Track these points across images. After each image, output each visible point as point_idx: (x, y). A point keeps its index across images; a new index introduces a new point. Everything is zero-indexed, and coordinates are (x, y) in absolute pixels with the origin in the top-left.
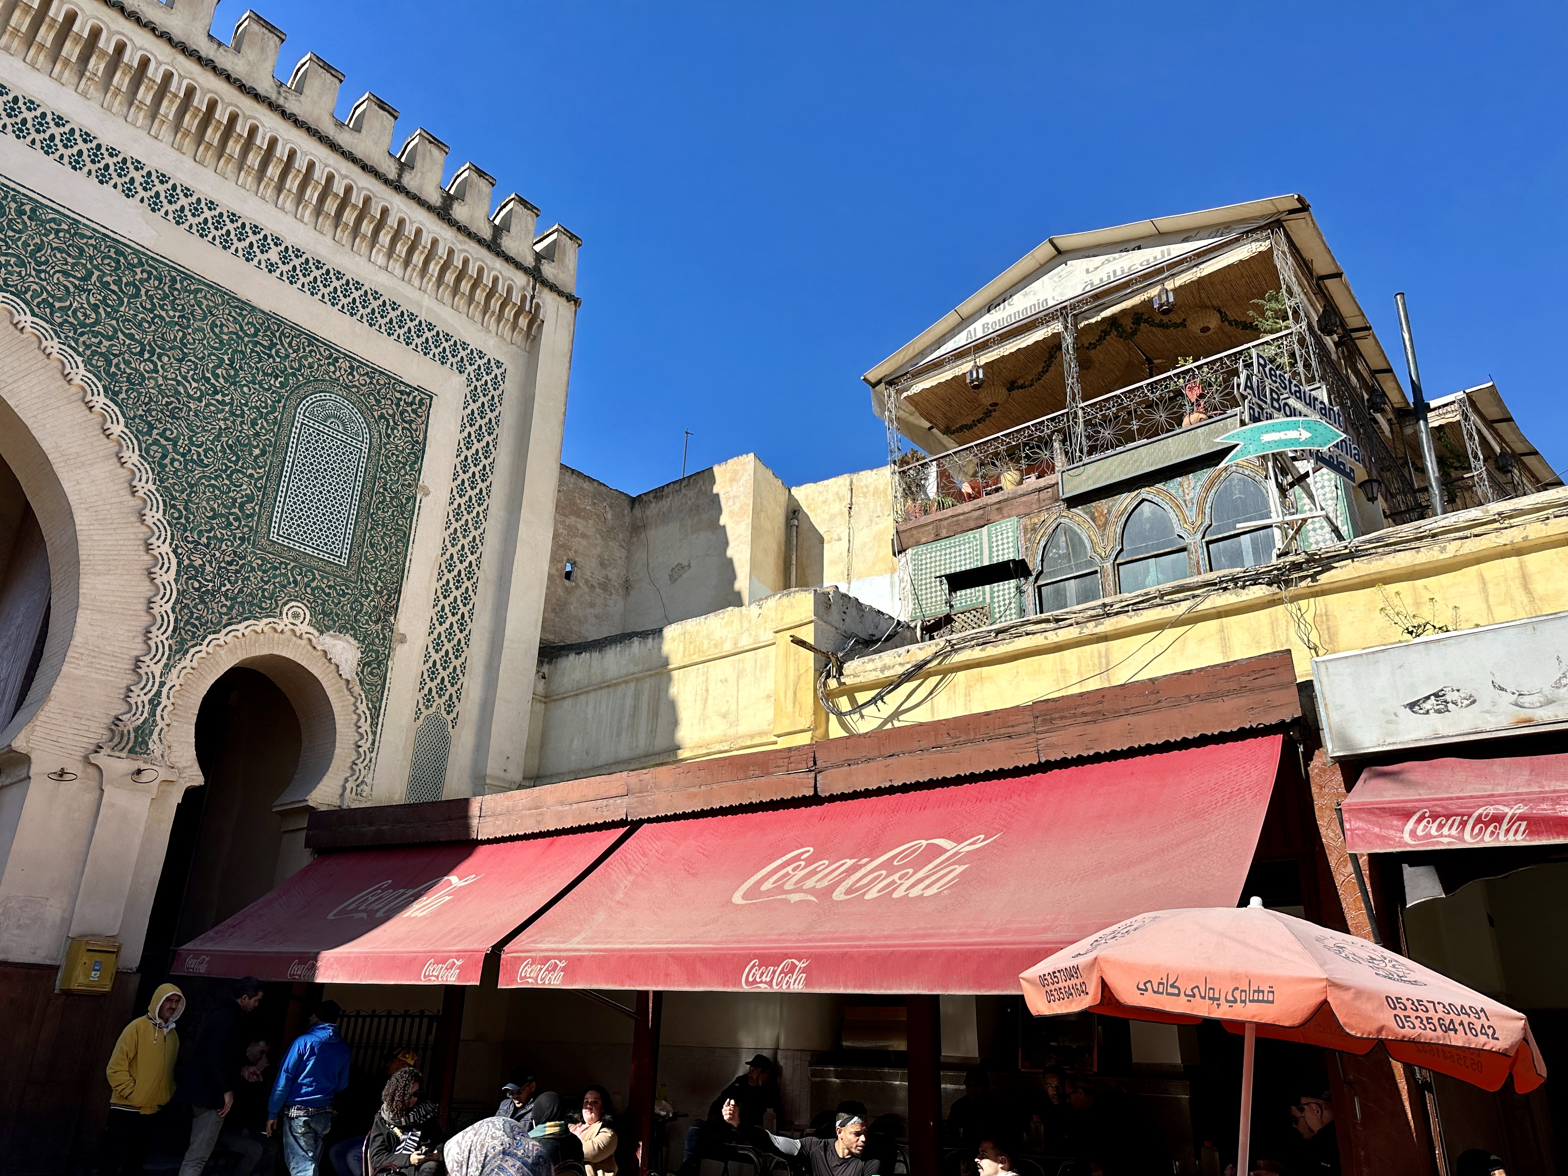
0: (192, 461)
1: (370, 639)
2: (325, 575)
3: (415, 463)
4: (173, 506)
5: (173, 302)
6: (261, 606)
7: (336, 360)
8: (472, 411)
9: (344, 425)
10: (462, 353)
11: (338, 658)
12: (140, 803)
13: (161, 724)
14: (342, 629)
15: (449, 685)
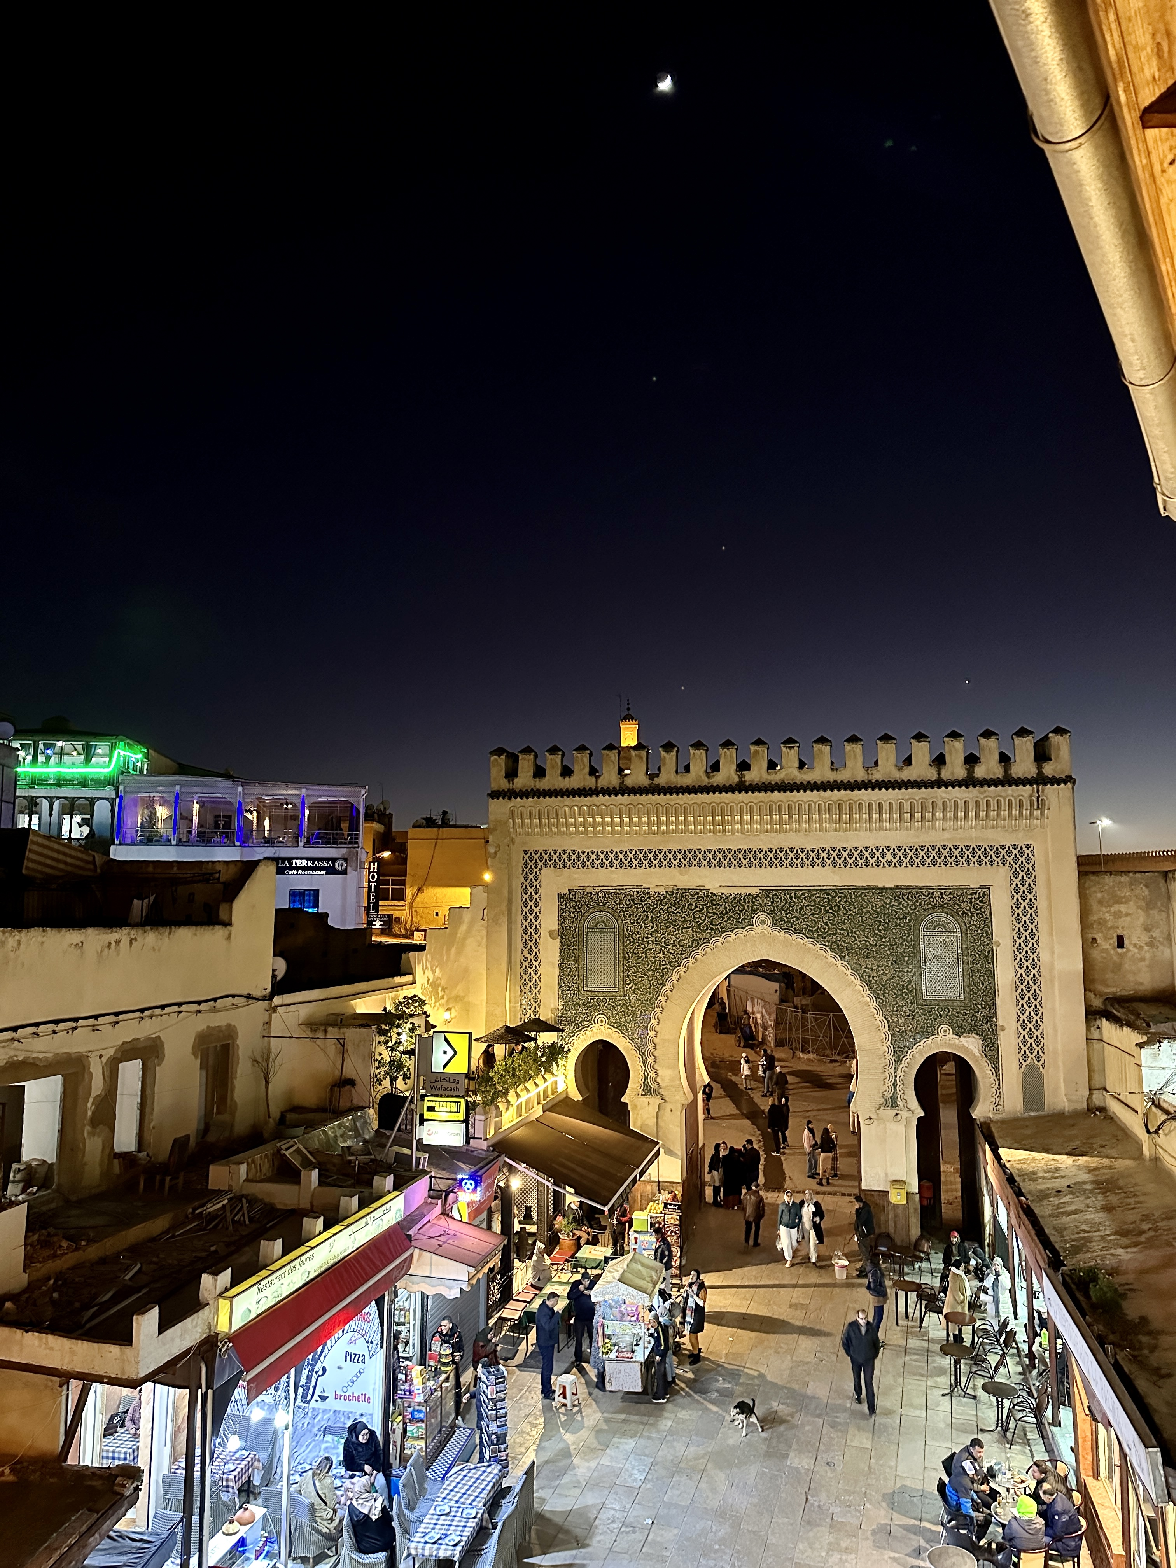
0: (881, 974)
1: (985, 1034)
2: (954, 1008)
3: (988, 930)
4: (879, 998)
5: (854, 905)
6: (928, 1032)
7: (933, 894)
8: (1017, 885)
9: (944, 927)
10: (1003, 852)
11: (971, 1047)
12: (900, 1128)
13: (900, 1093)
14: (969, 1032)
15: (1035, 1047)
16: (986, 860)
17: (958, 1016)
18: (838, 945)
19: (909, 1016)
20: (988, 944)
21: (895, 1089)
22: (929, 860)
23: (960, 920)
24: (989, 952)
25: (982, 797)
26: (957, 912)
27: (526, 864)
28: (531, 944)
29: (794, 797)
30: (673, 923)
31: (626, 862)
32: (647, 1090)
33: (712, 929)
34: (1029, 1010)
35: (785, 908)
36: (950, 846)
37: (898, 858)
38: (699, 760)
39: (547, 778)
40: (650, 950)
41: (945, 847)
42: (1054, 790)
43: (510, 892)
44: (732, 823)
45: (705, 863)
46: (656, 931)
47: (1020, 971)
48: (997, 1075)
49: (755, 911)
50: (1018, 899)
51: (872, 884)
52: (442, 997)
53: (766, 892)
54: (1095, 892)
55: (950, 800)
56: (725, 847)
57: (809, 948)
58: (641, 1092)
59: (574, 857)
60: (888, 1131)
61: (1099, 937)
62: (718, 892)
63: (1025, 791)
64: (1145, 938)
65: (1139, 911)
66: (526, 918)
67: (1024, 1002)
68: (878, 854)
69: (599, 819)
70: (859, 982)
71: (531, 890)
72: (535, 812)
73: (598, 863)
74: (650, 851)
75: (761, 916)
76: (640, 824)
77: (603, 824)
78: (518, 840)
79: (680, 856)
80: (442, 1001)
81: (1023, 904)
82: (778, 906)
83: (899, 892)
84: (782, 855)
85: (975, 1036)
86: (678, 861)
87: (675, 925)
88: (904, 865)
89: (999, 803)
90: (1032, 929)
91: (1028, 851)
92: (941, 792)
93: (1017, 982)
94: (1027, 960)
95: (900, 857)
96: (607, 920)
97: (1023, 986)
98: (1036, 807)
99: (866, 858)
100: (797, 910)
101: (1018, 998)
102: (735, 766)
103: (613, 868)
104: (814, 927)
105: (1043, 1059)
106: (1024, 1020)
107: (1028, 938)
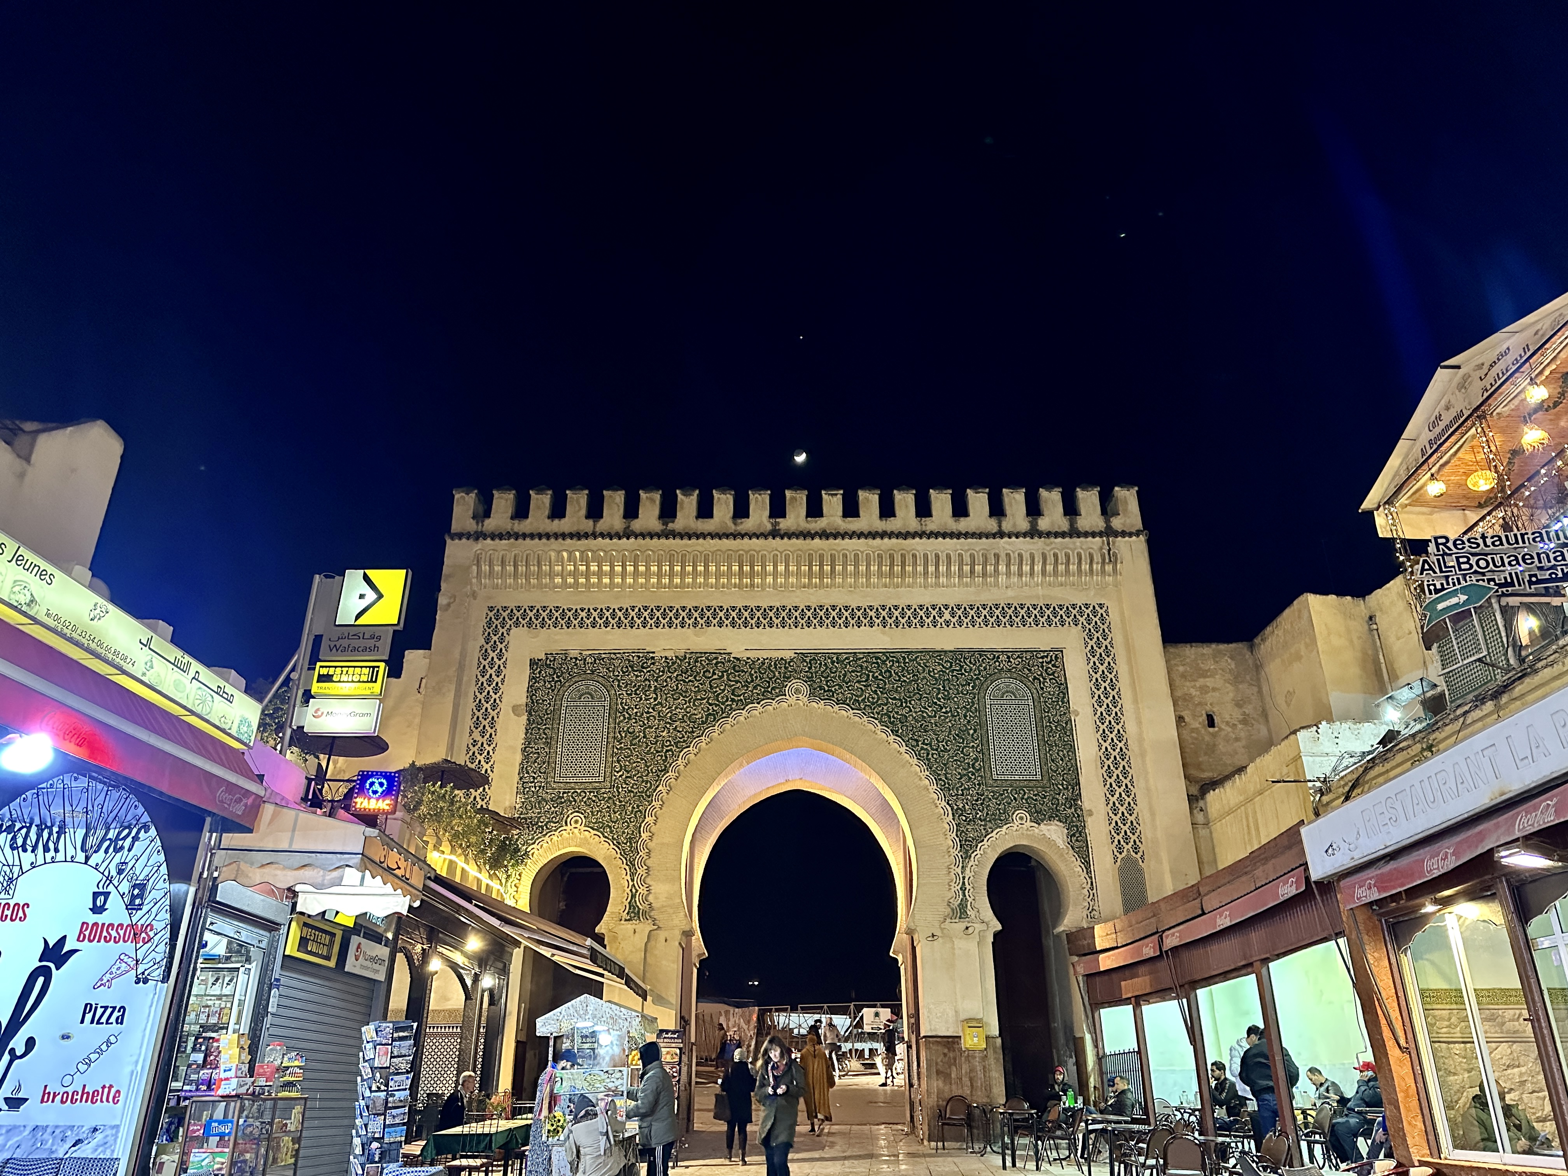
0: (942, 751)
1: (1069, 820)
2: (1031, 789)
3: (1064, 697)
4: (940, 779)
5: (907, 671)
6: (1000, 819)
7: (998, 657)
8: (1092, 647)
9: (1014, 694)
10: (1074, 612)
11: (1054, 837)
12: (973, 946)
13: (970, 900)
14: (1051, 817)
15: (1131, 835)
16: (1057, 620)
17: (1036, 800)
18: (889, 717)
19: (977, 800)
20: (1065, 714)
21: (964, 895)
22: (992, 620)
23: (1031, 686)
24: (1066, 723)
25: (1048, 548)
26: (1027, 678)
27: (489, 623)
28: (486, 722)
29: (839, 545)
30: (683, 693)
31: (625, 621)
32: (634, 912)
33: (733, 700)
34: (1119, 790)
35: (825, 675)
36: (1015, 604)
37: (957, 618)
38: (724, 506)
39: (529, 519)
40: (651, 727)
41: (1009, 606)
42: (1123, 543)
43: (463, 654)
44: (764, 574)
45: (726, 622)
46: (660, 703)
47: (1105, 745)
48: (1089, 872)
49: (788, 678)
50: (1094, 663)
51: (929, 646)
53: (802, 656)
54: (1176, 665)
56: (753, 604)
57: (855, 722)
58: (625, 916)
59: (557, 614)
60: (957, 952)
61: (1187, 714)
62: (744, 655)
63: (1094, 543)
64: (1237, 715)
65: (1227, 685)
66: (481, 690)
67: (1112, 780)
68: (934, 613)
69: (594, 568)
70: (915, 761)
71: (492, 654)
72: (510, 557)
73: (588, 622)
74: (658, 608)
75: (795, 684)
76: (648, 574)
77: (600, 574)
78: (482, 592)
79: (695, 614)
81: (1102, 668)
82: (817, 672)
83: (959, 655)
84: (822, 613)
85: (1058, 823)
86: (693, 620)
87: (686, 697)
88: (965, 625)
89: (1067, 556)
90: (1114, 697)
91: (1102, 611)
92: (1003, 543)
93: (1103, 758)
94: (1111, 733)
95: (960, 617)
96: (596, 691)
97: (1109, 762)
98: (1107, 561)
99: (921, 617)
100: (840, 677)
101: (1105, 776)
102: (767, 513)
103: (608, 629)
104: (861, 696)
105: (1141, 850)
106: (1114, 803)
107: (1110, 706)
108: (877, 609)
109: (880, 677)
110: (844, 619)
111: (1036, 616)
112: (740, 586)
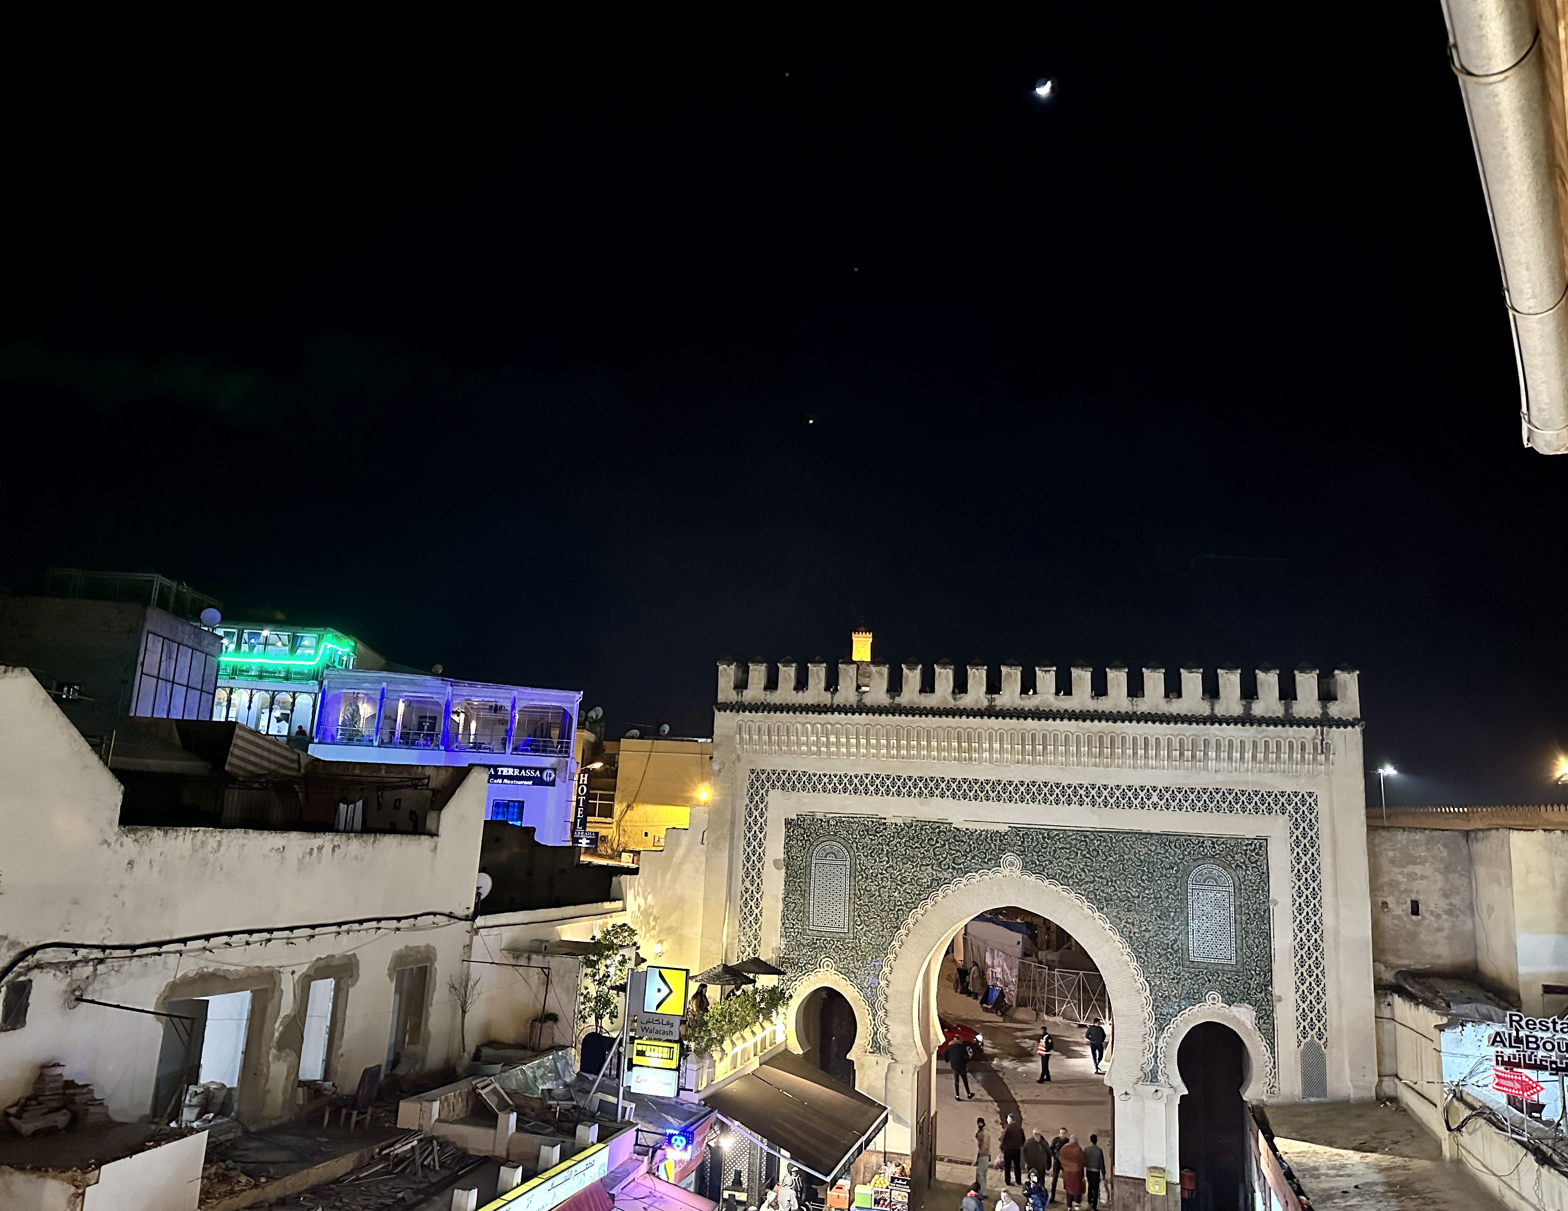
1: (1259, 1004)
2: (1225, 973)
3: (1264, 888)
4: (1140, 957)
5: (1114, 851)
6: (1194, 998)
7: (1203, 842)
8: (1297, 837)
9: (1216, 880)
10: (1282, 800)
11: (1243, 1018)
12: (1161, 1106)
13: (1161, 1067)
14: (1242, 1000)
15: (1316, 1022)
16: (1264, 807)
17: (1229, 983)
18: (1096, 895)
19: (1173, 979)
20: (1264, 902)
21: (1156, 1061)
22: (1199, 805)
23: (1233, 874)
24: (1265, 912)
25: (1260, 736)
26: (1230, 865)
27: (752, 785)
28: (753, 873)
29: (1049, 725)
30: (911, 859)
31: (861, 788)
32: (877, 1047)
33: (954, 868)
34: (1309, 979)
35: (1036, 850)
36: (1223, 789)
37: (1164, 801)
38: (944, 680)
39: (779, 692)
40: (884, 887)
41: (1217, 790)
42: (1340, 733)
43: (733, 814)
44: (980, 750)
45: (948, 793)
46: (891, 866)
47: (1300, 935)
48: (1273, 1052)
49: (1003, 851)
50: (1298, 854)
51: (1136, 828)
52: (654, 928)
53: (1016, 830)
54: (1386, 850)
55: (1224, 739)
56: (970, 777)
58: (869, 1049)
59: (804, 779)
60: (1146, 1110)
61: (1390, 901)
62: (963, 826)
63: (1306, 732)
64: (1443, 904)
65: (1437, 874)
66: (749, 845)
67: (1304, 970)
68: (1142, 794)
69: (833, 739)
70: (1118, 938)
71: (756, 813)
72: (765, 728)
73: (830, 787)
74: (888, 777)
75: (1009, 857)
76: (878, 747)
77: (838, 744)
78: (744, 757)
79: (921, 785)
80: (654, 932)
81: (1305, 859)
82: (1029, 847)
83: (1165, 839)
84: (1034, 789)
85: (1248, 1006)
86: (918, 789)
87: (913, 862)
88: (1172, 808)
89: (1278, 745)
90: (1314, 888)
91: (1311, 800)
92: (1215, 730)
93: (1297, 948)
94: (1308, 923)
95: (1167, 800)
96: (838, 851)
97: (1303, 952)
98: (1319, 751)
99: (1130, 798)
100: (1050, 852)
101: (1297, 965)
102: (984, 689)
103: (847, 794)
104: (1069, 873)
105: (1325, 1037)
106: (1303, 991)
107: (1310, 897)
108: (1087, 788)
109: (1088, 855)
110: (1055, 796)
111: (1243, 802)
112: (959, 760)
